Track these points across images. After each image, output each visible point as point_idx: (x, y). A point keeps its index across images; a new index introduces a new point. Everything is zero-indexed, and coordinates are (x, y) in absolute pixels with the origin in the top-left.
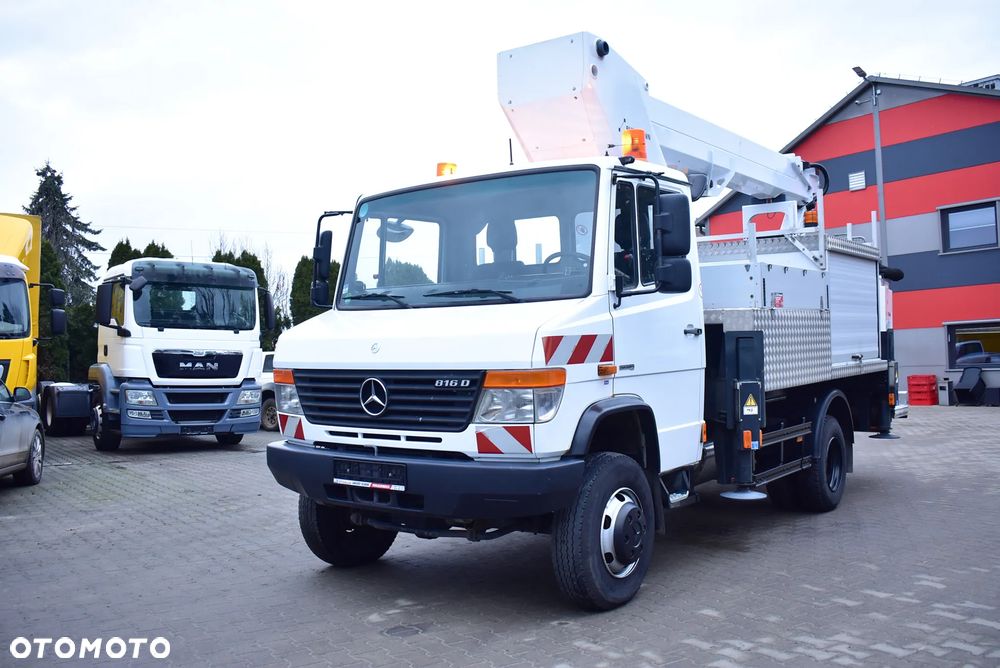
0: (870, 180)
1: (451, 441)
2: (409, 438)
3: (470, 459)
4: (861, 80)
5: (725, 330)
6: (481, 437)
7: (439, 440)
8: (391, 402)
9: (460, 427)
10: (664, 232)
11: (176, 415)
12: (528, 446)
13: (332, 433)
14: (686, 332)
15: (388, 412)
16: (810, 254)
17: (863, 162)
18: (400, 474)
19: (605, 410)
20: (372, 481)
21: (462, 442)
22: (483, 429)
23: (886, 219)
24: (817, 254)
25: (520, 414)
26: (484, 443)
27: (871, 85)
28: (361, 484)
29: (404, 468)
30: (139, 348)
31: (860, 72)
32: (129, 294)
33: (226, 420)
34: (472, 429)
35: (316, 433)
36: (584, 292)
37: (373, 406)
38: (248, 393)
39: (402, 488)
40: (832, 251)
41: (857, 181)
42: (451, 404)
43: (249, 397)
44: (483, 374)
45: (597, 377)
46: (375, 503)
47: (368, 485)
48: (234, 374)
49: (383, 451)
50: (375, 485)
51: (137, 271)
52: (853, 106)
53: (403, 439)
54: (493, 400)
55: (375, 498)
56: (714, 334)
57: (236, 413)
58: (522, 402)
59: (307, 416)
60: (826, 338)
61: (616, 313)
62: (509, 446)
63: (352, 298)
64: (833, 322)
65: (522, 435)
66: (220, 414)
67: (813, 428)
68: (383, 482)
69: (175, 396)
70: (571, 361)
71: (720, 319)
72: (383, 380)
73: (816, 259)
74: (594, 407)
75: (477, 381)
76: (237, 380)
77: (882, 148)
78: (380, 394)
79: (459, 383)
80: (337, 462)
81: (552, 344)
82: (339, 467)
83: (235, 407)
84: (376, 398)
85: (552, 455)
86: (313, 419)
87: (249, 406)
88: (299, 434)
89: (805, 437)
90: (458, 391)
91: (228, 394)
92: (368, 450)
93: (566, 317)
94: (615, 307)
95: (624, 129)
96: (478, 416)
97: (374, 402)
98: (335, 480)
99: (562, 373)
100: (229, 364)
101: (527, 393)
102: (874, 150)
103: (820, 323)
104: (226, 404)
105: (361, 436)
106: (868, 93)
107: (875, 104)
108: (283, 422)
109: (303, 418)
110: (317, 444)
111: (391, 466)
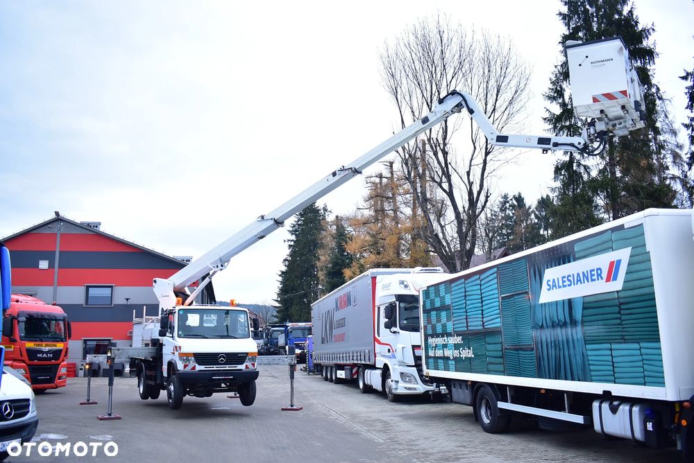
0: (51, 266)
1: (239, 367)
4: (56, 216)
7: (236, 367)
9: (242, 364)
12: (254, 367)
13: (205, 368)
17: (49, 256)
21: (242, 367)
22: (247, 364)
23: (58, 286)
26: (247, 367)
27: (58, 219)
28: (221, 378)
31: (57, 213)
34: (245, 364)
35: (199, 368)
37: (222, 361)
39: (232, 377)
41: (44, 265)
42: (241, 359)
49: (223, 370)
52: (47, 227)
53: (227, 367)
54: (248, 358)
62: (251, 367)
68: (227, 376)
72: (225, 355)
77: (60, 252)
78: (224, 357)
79: (243, 355)
82: (212, 375)
86: (200, 364)
88: (194, 368)
90: (244, 357)
92: (220, 370)
96: (246, 361)
97: (222, 359)
98: (213, 378)
102: (55, 252)
105: (215, 368)
106: (56, 223)
107: (59, 229)
108: (185, 366)
109: (197, 364)
110: (199, 370)
111: (228, 373)
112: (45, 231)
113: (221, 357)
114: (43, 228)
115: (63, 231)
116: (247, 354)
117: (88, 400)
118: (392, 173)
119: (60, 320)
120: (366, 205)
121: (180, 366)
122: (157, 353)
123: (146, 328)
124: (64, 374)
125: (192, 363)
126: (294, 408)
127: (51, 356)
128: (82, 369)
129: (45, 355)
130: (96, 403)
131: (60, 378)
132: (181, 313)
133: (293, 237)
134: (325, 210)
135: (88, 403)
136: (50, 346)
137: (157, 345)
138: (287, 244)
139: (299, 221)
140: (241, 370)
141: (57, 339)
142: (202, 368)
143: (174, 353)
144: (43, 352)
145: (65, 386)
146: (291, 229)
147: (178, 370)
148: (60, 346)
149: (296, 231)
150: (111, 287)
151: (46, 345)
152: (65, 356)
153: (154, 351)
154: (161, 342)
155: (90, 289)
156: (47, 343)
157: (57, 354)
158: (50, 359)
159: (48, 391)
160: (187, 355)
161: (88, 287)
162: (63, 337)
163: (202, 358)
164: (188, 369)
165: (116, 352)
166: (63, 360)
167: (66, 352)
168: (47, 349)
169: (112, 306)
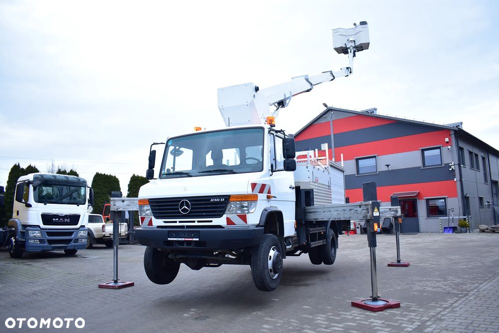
0: (330, 147)
1: (216, 221)
2: (198, 222)
3: (224, 228)
4: (326, 108)
5: (301, 189)
6: (228, 219)
7: (211, 221)
8: (192, 208)
9: (220, 216)
10: (287, 150)
11: (50, 242)
12: (245, 221)
13: (165, 222)
14: (290, 188)
15: (190, 213)
16: (323, 167)
17: (326, 139)
18: (197, 234)
19: (269, 211)
20: (185, 238)
21: (221, 221)
22: (229, 216)
24: (326, 166)
25: (243, 211)
26: (229, 221)
27: (329, 110)
28: (180, 239)
29: (199, 232)
30: (35, 212)
31: (325, 105)
32: (31, 188)
33: (72, 244)
34: (225, 216)
35: (158, 222)
36: (261, 169)
37: (185, 210)
38: (82, 232)
39: (198, 239)
40: (331, 166)
41: (325, 147)
42: (217, 208)
43: (83, 233)
44: (229, 196)
45: (266, 199)
46: (185, 246)
47: (184, 239)
48: (77, 224)
49: (188, 227)
50: (186, 239)
51: (35, 178)
52: (323, 118)
53: (196, 222)
54: (232, 206)
55: (185, 245)
56: (298, 189)
57: (76, 240)
58: (243, 207)
59: (155, 216)
60: (330, 196)
61: (271, 178)
62: (238, 222)
63: (166, 174)
64: (332, 191)
65: (244, 218)
66: (70, 241)
67: (326, 229)
68: (189, 238)
69: (50, 233)
70: (259, 193)
71: (299, 185)
72: (189, 201)
73: (326, 168)
74: (265, 210)
75: (227, 198)
76: (78, 226)
77: (334, 134)
79: (220, 200)
80: (169, 232)
81: (254, 185)
82: (170, 234)
83: (76, 238)
84: (186, 207)
85: (253, 225)
86: (157, 217)
87: (82, 237)
88: (150, 223)
89: (324, 232)
90: (219, 203)
91: (73, 232)
93: (257, 177)
94: (271, 175)
95: (263, 118)
96: (227, 212)
97: (185, 208)
98: (169, 239)
99: (256, 196)
100: (75, 219)
101: (245, 204)
102: (330, 135)
103: (328, 190)
104: (73, 236)
105: (177, 222)
106: (328, 114)
107: (331, 117)
108: (142, 219)
109: (153, 217)
110: (158, 227)
111: (192, 232)
112: (322, 121)
113: (182, 205)
114: (320, 119)
115: (334, 118)
125: (149, 214)
140: (220, 227)
142: (161, 222)
150: (375, 157)
155: (359, 161)
160: (144, 202)
161: (357, 160)
163: (159, 207)
164: (146, 224)
169: (378, 173)
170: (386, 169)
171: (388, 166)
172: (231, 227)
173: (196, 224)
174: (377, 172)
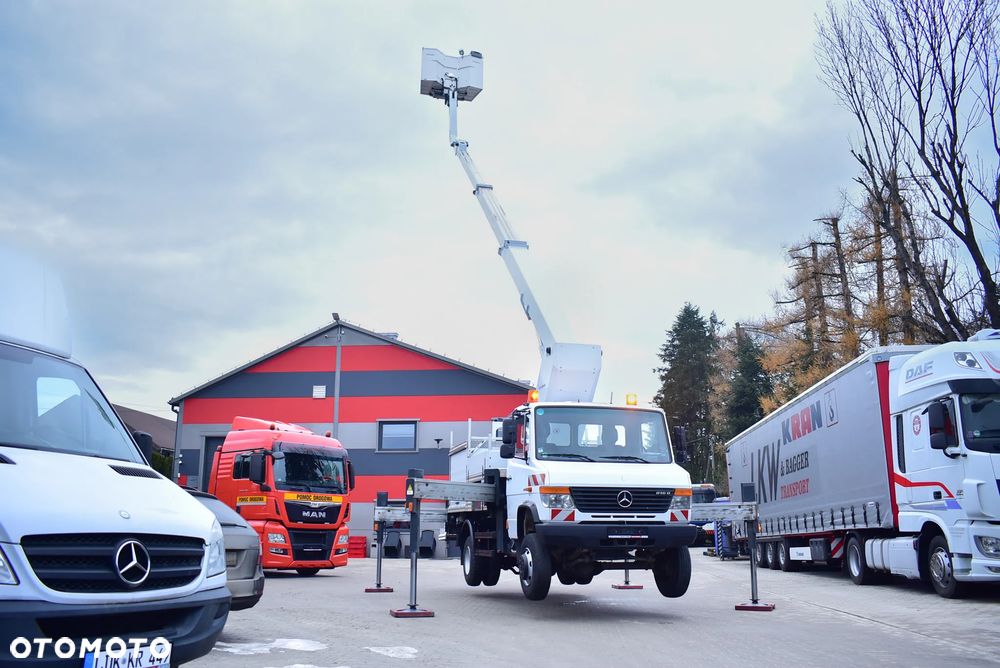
0: (330, 393)
1: (659, 517)
2: (638, 517)
3: (666, 524)
4: (334, 321)
6: (672, 514)
7: (653, 517)
8: (633, 501)
9: (664, 511)
12: (687, 518)
13: (593, 516)
17: (326, 379)
18: (645, 531)
20: (631, 535)
21: (664, 517)
22: (673, 511)
23: (340, 422)
25: (684, 506)
26: (673, 517)
27: (338, 326)
28: (626, 537)
29: (645, 528)
31: (336, 316)
34: (669, 511)
35: (581, 517)
37: (625, 503)
39: (646, 537)
41: (319, 392)
42: (661, 502)
44: (674, 489)
47: (629, 537)
49: (628, 522)
50: (632, 537)
52: (323, 337)
53: (635, 517)
54: (675, 500)
59: (579, 509)
62: (680, 518)
65: (685, 514)
68: (637, 535)
77: (341, 372)
79: (667, 493)
80: (608, 528)
82: (609, 531)
84: (626, 499)
86: (583, 510)
88: (571, 517)
90: (666, 496)
92: (623, 522)
96: (671, 507)
97: (625, 501)
98: (609, 537)
102: (334, 373)
105: (612, 517)
106: (335, 331)
107: (339, 340)
108: (555, 513)
109: (576, 510)
110: (582, 522)
111: (639, 528)
112: (321, 343)
113: (622, 497)
114: (314, 340)
115: (345, 343)
116: (673, 491)
117: (379, 585)
118: (837, 236)
119: (337, 459)
120: (792, 294)
121: (544, 514)
122: (495, 495)
123: (474, 454)
124: (344, 546)
125: (567, 506)
126: (760, 604)
127: (324, 515)
128: (375, 546)
129: (314, 514)
130: (392, 591)
131: (337, 552)
132: (541, 413)
133: (667, 365)
134: (713, 321)
135: (379, 589)
136: (321, 499)
137: (496, 481)
138: (658, 375)
139: (673, 341)
140: (663, 523)
141: (334, 489)
142: (587, 517)
143: (530, 490)
144: (312, 510)
145: (345, 564)
146: (663, 353)
147: (541, 522)
148: (337, 500)
149: (671, 355)
150: (415, 423)
151: (316, 498)
152: (346, 516)
153: (491, 491)
154: (502, 475)
155: (384, 426)
156: (319, 495)
157: (333, 513)
158: (321, 521)
159: (321, 572)
160: (557, 491)
161: (381, 424)
162: (342, 486)
163: (586, 497)
164: (560, 518)
165: (423, 488)
166: (343, 524)
167: (347, 510)
168: (316, 504)
169: (417, 451)
170: (434, 445)
171: (438, 441)
172: (675, 524)
173: (635, 519)
174: (415, 449)
